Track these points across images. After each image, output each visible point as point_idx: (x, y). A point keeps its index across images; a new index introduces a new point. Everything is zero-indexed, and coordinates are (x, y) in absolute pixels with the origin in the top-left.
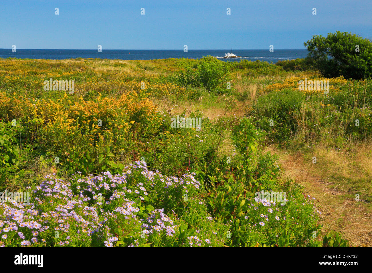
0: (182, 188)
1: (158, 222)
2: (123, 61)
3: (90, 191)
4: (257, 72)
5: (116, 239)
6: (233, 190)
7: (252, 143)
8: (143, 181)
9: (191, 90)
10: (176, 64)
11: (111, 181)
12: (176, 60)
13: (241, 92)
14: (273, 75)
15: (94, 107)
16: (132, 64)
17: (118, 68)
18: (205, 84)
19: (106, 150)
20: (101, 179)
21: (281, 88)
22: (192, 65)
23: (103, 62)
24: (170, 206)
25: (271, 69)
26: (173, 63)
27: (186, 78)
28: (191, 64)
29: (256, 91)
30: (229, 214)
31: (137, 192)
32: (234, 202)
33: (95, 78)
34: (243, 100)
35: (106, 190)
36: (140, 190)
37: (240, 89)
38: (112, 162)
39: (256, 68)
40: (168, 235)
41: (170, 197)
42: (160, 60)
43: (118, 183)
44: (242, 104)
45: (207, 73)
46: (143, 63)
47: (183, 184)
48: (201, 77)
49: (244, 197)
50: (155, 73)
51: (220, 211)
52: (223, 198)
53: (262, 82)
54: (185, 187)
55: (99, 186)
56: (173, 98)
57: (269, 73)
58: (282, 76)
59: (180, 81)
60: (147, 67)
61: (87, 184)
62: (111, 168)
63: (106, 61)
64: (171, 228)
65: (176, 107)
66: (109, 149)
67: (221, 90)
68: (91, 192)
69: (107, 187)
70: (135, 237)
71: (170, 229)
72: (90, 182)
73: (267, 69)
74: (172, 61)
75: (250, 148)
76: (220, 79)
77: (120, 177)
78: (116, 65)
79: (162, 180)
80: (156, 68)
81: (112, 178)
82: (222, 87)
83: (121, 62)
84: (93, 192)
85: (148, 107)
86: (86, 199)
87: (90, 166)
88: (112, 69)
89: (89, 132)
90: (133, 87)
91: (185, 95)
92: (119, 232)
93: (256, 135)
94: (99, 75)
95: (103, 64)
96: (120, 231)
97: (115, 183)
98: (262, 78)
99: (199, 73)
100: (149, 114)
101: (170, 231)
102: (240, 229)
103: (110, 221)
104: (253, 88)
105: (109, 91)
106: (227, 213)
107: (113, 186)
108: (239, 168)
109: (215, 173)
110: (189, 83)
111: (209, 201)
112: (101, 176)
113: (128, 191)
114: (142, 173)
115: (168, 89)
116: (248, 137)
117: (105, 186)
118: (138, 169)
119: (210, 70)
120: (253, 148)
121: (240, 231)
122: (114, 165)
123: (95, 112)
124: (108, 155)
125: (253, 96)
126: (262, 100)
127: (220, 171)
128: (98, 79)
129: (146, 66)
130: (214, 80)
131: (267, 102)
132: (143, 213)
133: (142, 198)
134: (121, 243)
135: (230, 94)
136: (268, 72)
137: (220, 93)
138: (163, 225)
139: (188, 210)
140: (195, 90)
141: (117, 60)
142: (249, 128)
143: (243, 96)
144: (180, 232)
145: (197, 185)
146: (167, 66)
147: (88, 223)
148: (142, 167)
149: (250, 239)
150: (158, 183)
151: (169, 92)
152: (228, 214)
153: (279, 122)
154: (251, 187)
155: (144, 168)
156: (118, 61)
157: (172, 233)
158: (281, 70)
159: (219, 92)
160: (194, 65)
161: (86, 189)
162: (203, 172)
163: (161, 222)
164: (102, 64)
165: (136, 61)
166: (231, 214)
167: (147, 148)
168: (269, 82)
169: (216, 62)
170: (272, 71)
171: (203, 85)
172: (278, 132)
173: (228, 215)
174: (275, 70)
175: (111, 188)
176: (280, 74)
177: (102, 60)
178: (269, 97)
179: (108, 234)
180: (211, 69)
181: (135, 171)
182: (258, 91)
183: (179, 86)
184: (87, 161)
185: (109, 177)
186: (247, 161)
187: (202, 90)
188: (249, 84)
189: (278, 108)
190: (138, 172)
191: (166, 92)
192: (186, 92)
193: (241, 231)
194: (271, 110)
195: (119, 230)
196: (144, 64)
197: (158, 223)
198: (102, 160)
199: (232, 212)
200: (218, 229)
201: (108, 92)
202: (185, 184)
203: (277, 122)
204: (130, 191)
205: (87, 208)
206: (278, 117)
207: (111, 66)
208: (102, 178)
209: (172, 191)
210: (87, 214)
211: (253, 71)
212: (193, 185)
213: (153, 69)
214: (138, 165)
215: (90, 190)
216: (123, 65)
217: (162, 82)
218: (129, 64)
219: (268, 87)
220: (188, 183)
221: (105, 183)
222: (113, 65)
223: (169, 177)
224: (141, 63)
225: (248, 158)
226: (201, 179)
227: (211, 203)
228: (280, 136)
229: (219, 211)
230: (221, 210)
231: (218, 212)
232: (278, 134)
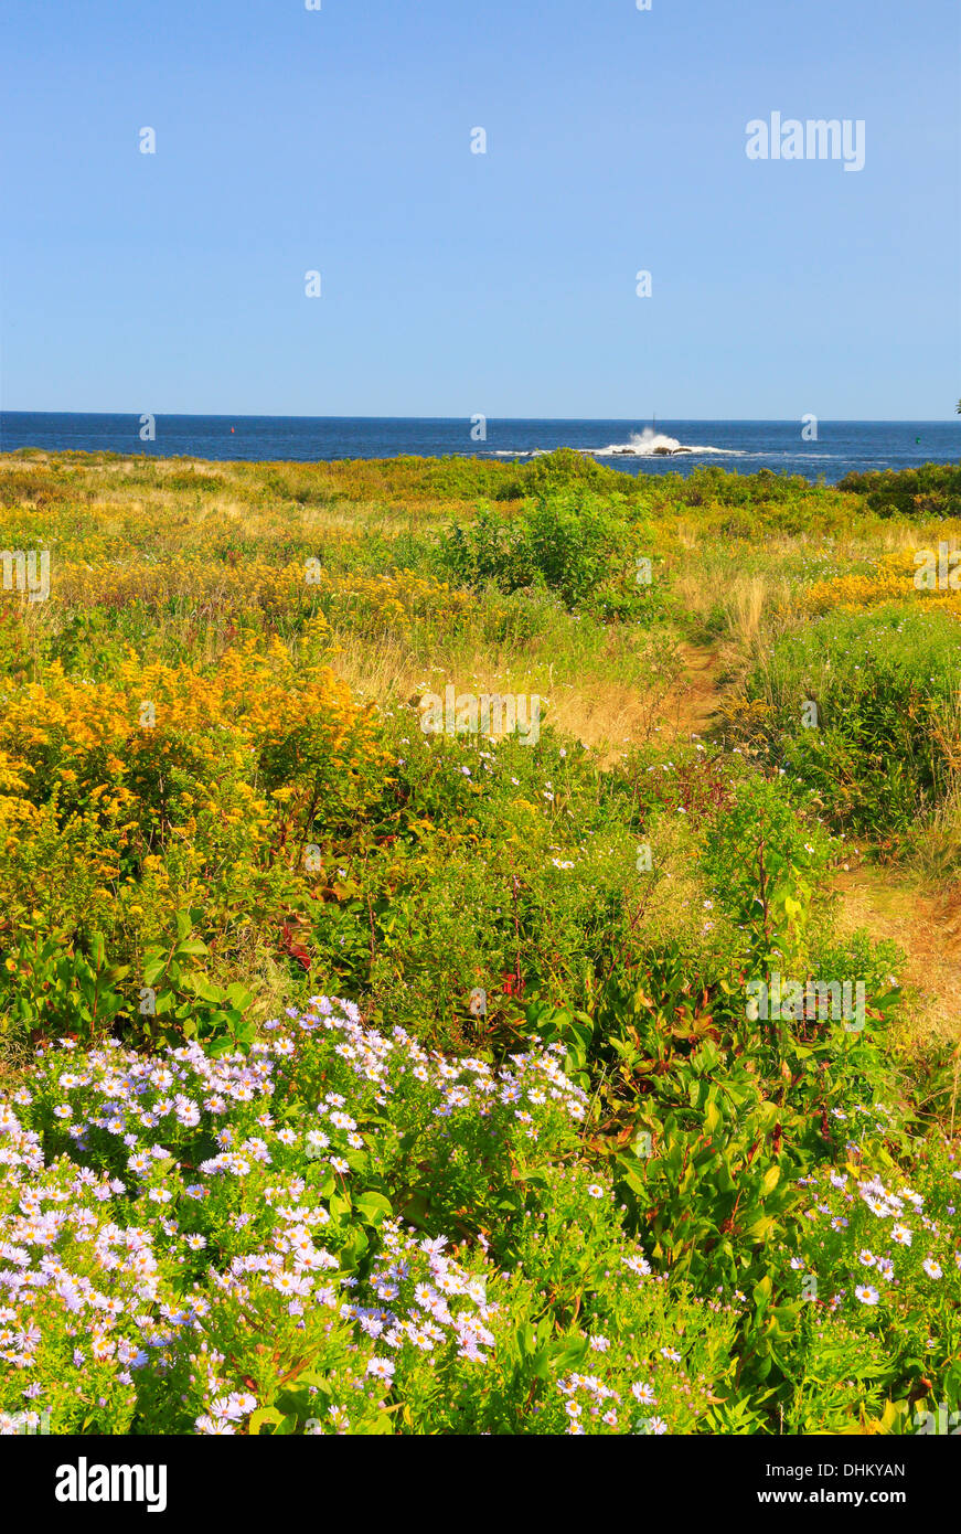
0: (511, 1118)
1: (423, 1295)
2: (211, 464)
3: (115, 1131)
4: (762, 520)
5: (249, 1401)
6: (726, 1118)
7: (787, 888)
8: (343, 1088)
9: (498, 601)
10: (427, 482)
11: (206, 1087)
12: (428, 465)
13: (700, 605)
14: (826, 532)
15: (109, 709)
16: (250, 478)
17: (188, 498)
18: (554, 576)
19: (174, 925)
20: (163, 1078)
21: (870, 599)
22: (495, 487)
23: (128, 467)
24: (457, 1193)
25: (819, 509)
26: (416, 477)
27: (473, 551)
28: (488, 481)
29: (764, 605)
30: (712, 1232)
31: (318, 1139)
32: (735, 1178)
33: (94, 543)
34: (709, 640)
35: (182, 1126)
36: (327, 1128)
37: (692, 592)
38: (200, 979)
39: (757, 502)
40: (466, 1358)
41: (458, 1156)
42: (362, 462)
43: (236, 1096)
44: (703, 660)
45: (559, 529)
46: (289, 473)
47: (516, 1099)
48: (539, 546)
49: (775, 1149)
50: (340, 520)
51: (673, 1220)
52: (691, 1166)
53: (788, 568)
54: (524, 1116)
55: (156, 1109)
56: (423, 635)
57: (811, 525)
58: (863, 535)
59: (448, 561)
60: (308, 494)
61: (101, 1096)
62: (197, 1004)
63: (141, 464)
64: (475, 1323)
65: (435, 675)
66: (185, 921)
67: (617, 600)
68: (117, 1139)
69: (189, 1114)
70: (329, 1392)
71: (473, 1330)
72: (112, 1088)
73: (801, 508)
74: (415, 467)
75: (781, 906)
76: (613, 556)
77: (244, 1068)
78: (183, 484)
79: (421, 1073)
80: (346, 496)
81: (208, 1073)
82: (624, 589)
83: (201, 469)
84: (130, 1139)
85: (336, 712)
86: (107, 1190)
87: (104, 995)
88: (166, 498)
89: (99, 833)
90: (257, 587)
91: (473, 626)
92: (262, 1370)
93: (807, 854)
94: (114, 527)
95: (128, 477)
96: (265, 1366)
97: (224, 1096)
98: (787, 549)
99: (526, 529)
100: (338, 742)
101: (472, 1342)
102: (773, 1323)
103: (223, 1318)
104: (751, 594)
105: (160, 606)
106: (706, 1227)
107: (214, 1110)
108: (731, 987)
109: (631, 1017)
110: (486, 570)
111: (626, 1172)
112: (162, 1068)
113: (280, 1135)
114: (339, 1049)
115: (402, 596)
116: (769, 862)
117: (181, 1111)
118: (321, 1032)
119: (574, 519)
120: (792, 906)
121: (774, 1331)
122: (208, 991)
123: (117, 731)
124: (182, 949)
125: (750, 624)
126: (790, 649)
127: (653, 1008)
128: (108, 547)
129: (304, 487)
130: (588, 561)
131: (816, 660)
132: (343, 1225)
133: (341, 1166)
134: (269, 1419)
135: (656, 618)
136: (808, 519)
137: (615, 614)
138: (440, 1310)
139: (540, 1226)
140: (514, 601)
141: (185, 460)
142: (776, 824)
143: (710, 627)
144: (523, 1350)
145: (577, 1104)
146: (391, 488)
147: (118, 1307)
148: (339, 1023)
149: (817, 1367)
150: (401, 1085)
151: (407, 610)
152: (706, 1231)
153: (866, 747)
154: (789, 1080)
155: (349, 1026)
156: (189, 466)
157: (481, 1347)
158: (859, 511)
159: (612, 612)
160: (503, 488)
161: (99, 1122)
162: (583, 1016)
163: (434, 1299)
164: (122, 478)
165: (264, 466)
166: (722, 1232)
167: (330, 885)
168: (816, 570)
169: (595, 474)
170: (821, 514)
171: (546, 578)
172: (864, 791)
173: (709, 1234)
174: (836, 512)
175: (206, 1117)
176: (857, 527)
177: (124, 460)
178: (821, 638)
179: (213, 1384)
180: (578, 515)
181: (309, 1045)
182: (771, 610)
183: (446, 585)
184: (92, 975)
185: (197, 1070)
186: (764, 963)
187: (541, 599)
188: (730, 577)
189: (860, 688)
190: (324, 1044)
191: (393, 610)
192: (474, 610)
193: (780, 1333)
194: (831, 699)
195: (262, 1362)
196: (298, 478)
197: (422, 1301)
198: (157, 970)
199: (722, 1220)
200: (680, 1325)
201: (152, 610)
202: (525, 1104)
203: (859, 748)
204: (288, 1136)
205: (111, 1231)
206: (862, 727)
207: (159, 486)
208: (167, 1074)
209: (468, 1127)
210: (113, 1262)
211: (746, 515)
212: (558, 1103)
213: (334, 499)
214: (324, 1016)
215: (114, 1127)
216: (209, 485)
217: (372, 561)
218: (233, 479)
219: (813, 590)
220: (536, 1097)
221: (180, 1098)
222: (169, 481)
223: (449, 1063)
224: (282, 475)
225: (767, 947)
226: (576, 1042)
227: (635, 1181)
228: (870, 810)
229: (669, 1218)
230: (678, 1214)
231: (666, 1225)
232: (865, 801)
